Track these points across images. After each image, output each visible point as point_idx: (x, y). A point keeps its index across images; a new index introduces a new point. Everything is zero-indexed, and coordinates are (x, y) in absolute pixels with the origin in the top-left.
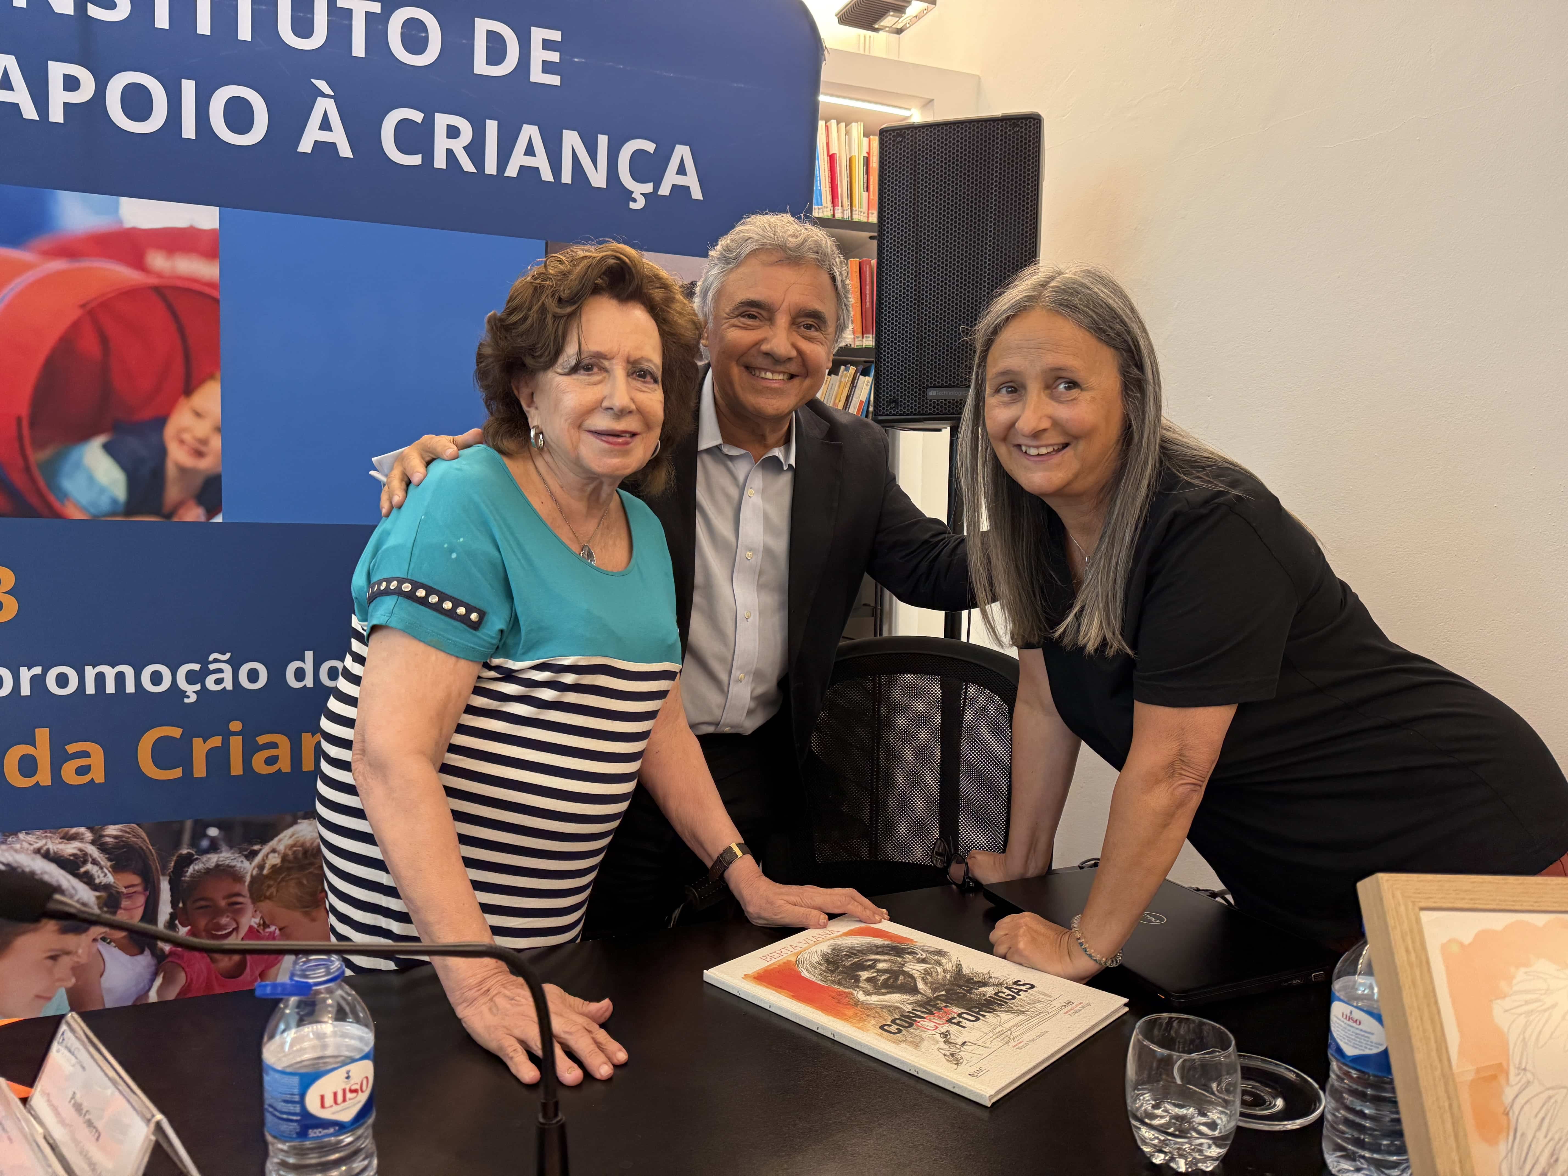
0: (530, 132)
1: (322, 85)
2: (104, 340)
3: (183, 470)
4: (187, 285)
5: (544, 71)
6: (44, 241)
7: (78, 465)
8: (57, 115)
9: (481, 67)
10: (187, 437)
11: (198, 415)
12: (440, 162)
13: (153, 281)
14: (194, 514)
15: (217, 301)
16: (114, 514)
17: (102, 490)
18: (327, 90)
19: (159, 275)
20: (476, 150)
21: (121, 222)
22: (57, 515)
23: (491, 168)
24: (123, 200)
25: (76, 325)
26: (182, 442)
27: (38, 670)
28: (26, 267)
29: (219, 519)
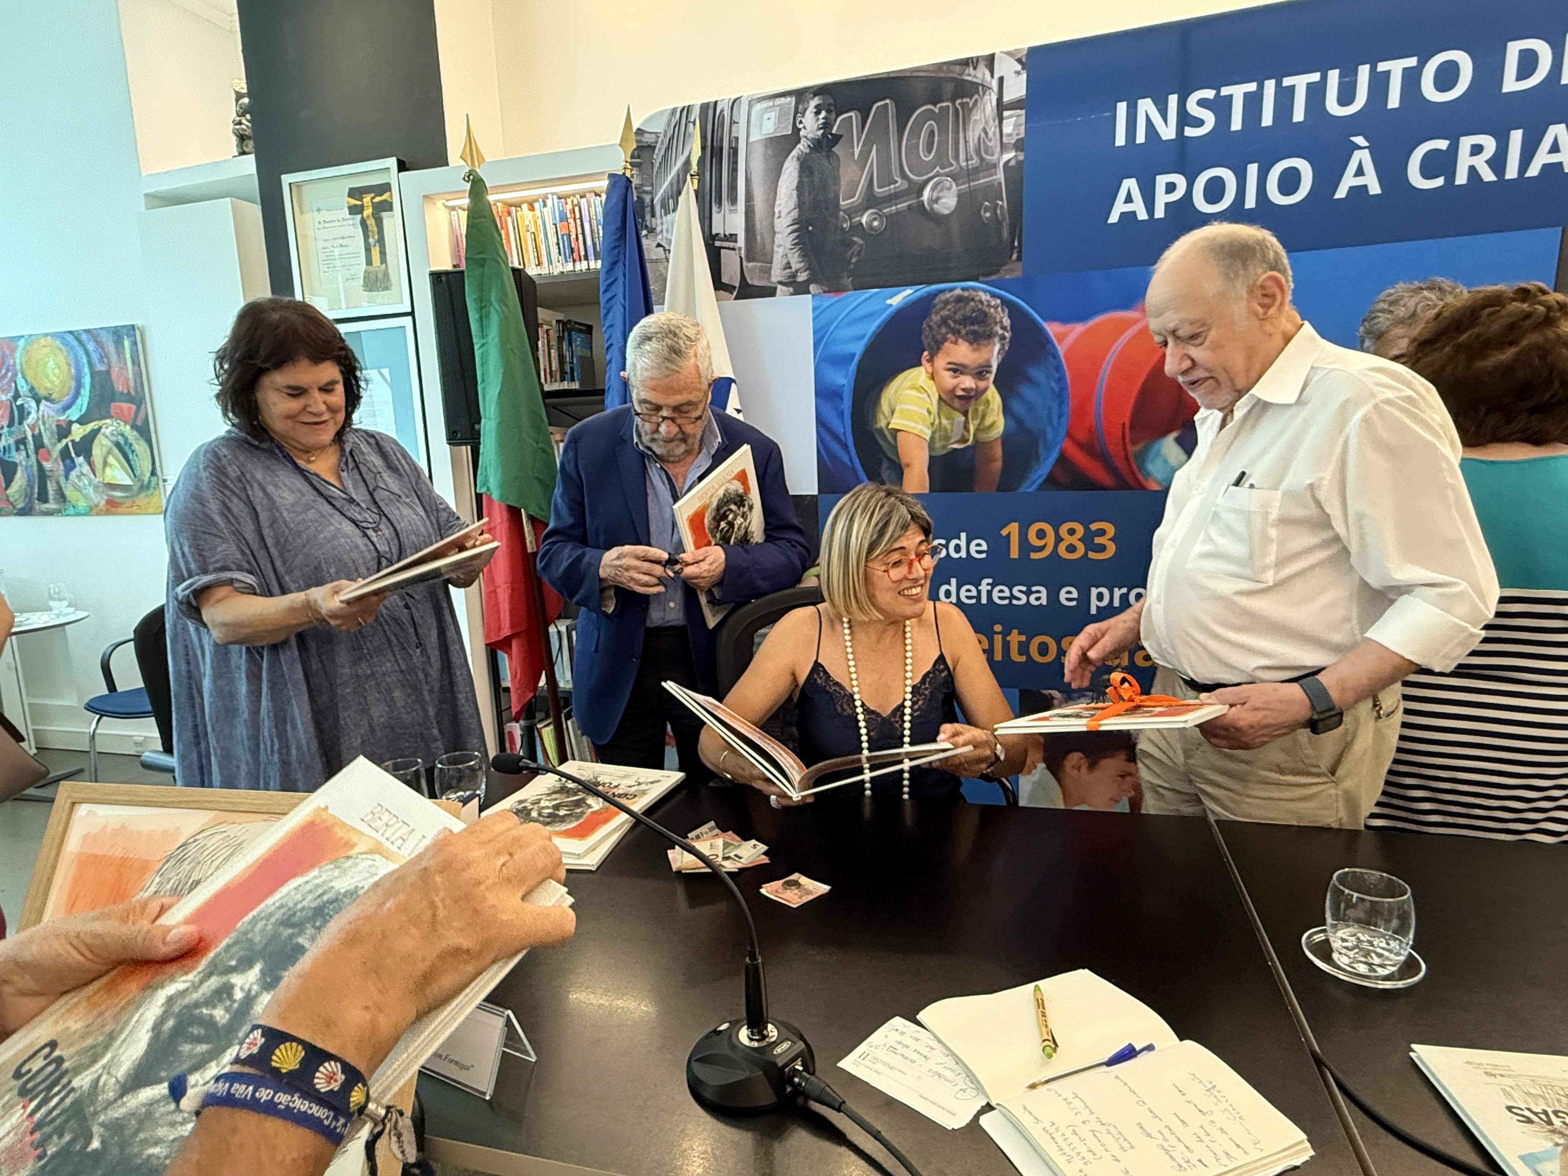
0: (1556, 131)
1: (1360, 140)
7: (1158, 454)
8: (1159, 213)
9: (1510, 85)
12: (1462, 179)
18: (1364, 143)
20: (1498, 161)
22: (1143, 488)
23: (1512, 173)
27: (1124, 590)
28: (1131, 323)
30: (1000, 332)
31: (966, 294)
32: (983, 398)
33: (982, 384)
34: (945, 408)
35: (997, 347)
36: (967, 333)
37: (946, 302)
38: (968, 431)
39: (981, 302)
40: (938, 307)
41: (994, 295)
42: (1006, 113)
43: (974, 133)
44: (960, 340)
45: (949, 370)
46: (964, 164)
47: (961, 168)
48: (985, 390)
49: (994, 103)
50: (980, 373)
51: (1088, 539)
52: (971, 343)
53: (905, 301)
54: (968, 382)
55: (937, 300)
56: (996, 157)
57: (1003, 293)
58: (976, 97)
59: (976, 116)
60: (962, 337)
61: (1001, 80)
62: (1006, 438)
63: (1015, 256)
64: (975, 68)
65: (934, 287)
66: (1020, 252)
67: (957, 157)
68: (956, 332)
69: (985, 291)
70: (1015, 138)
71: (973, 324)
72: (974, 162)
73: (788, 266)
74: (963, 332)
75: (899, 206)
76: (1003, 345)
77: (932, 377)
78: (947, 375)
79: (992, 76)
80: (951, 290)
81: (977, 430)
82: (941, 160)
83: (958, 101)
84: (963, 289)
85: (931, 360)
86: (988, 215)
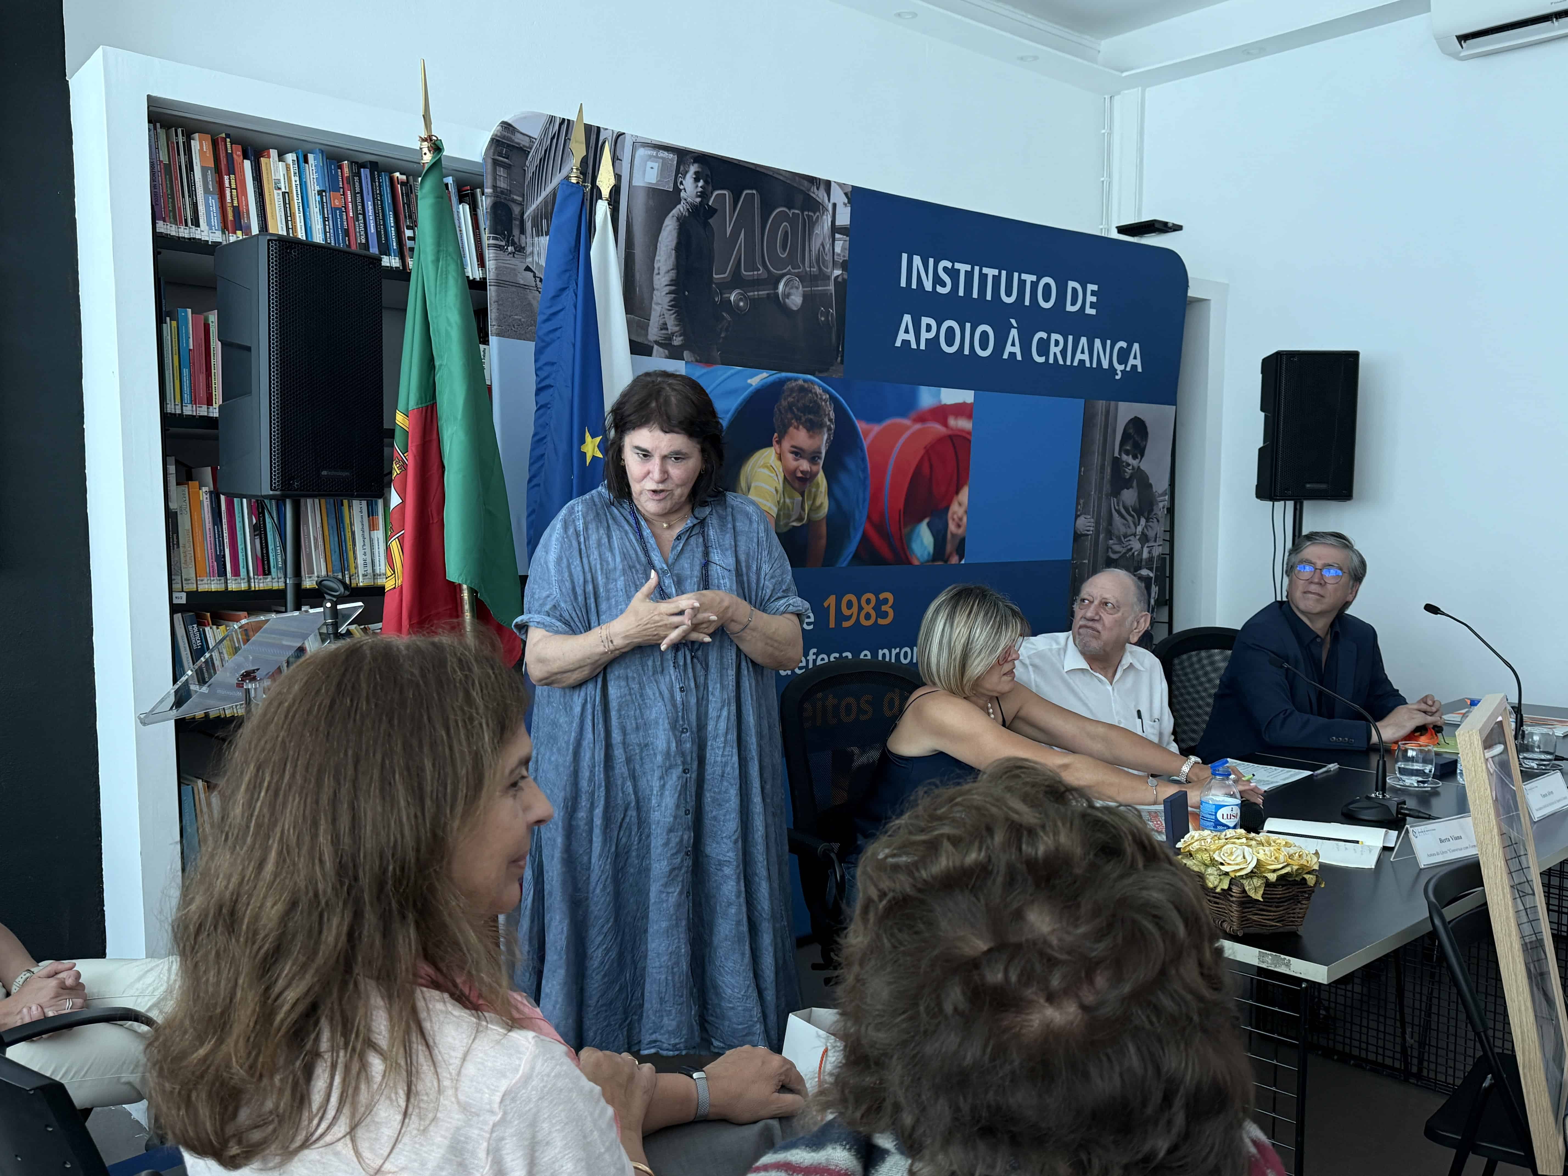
0: (1084, 340)
1: (1013, 321)
2: (931, 466)
3: (953, 535)
4: (959, 433)
5: (1091, 307)
6: (913, 414)
7: (918, 535)
8: (923, 346)
9: (1070, 308)
10: (955, 517)
11: (960, 504)
12: (1051, 361)
13: (950, 432)
14: (954, 560)
15: (969, 441)
16: (928, 561)
17: (926, 548)
18: (1015, 325)
19: (952, 429)
20: (1064, 352)
21: (940, 401)
22: (909, 563)
23: (1068, 363)
24: (942, 389)
25: (922, 458)
26: (953, 520)
27: (898, 650)
28: (907, 428)
29: (963, 562)
30: (828, 423)
31: (806, 385)
32: (815, 481)
33: (814, 468)
34: (788, 488)
35: (825, 437)
36: (806, 421)
37: (792, 390)
38: (804, 510)
39: (816, 393)
40: (786, 394)
41: (825, 391)
42: (837, 236)
43: (816, 245)
44: (801, 427)
45: (792, 452)
46: (808, 269)
47: (806, 272)
48: (817, 473)
49: (830, 224)
50: (813, 458)
51: (877, 608)
52: (808, 430)
53: (761, 383)
54: (805, 465)
55: (785, 387)
56: (829, 270)
57: (830, 389)
58: (818, 214)
59: (817, 231)
60: (803, 424)
61: (835, 205)
62: (829, 517)
63: (839, 359)
64: (818, 189)
65: (784, 375)
66: (842, 356)
67: (803, 263)
68: (798, 419)
69: (820, 386)
70: (843, 259)
71: (809, 413)
72: (815, 270)
73: (664, 327)
74: (803, 419)
75: (760, 293)
76: (829, 435)
77: (780, 458)
78: (790, 456)
79: (829, 200)
80: (796, 380)
81: (810, 510)
82: (792, 260)
83: (806, 213)
84: (805, 381)
85: (779, 442)
86: (823, 319)
